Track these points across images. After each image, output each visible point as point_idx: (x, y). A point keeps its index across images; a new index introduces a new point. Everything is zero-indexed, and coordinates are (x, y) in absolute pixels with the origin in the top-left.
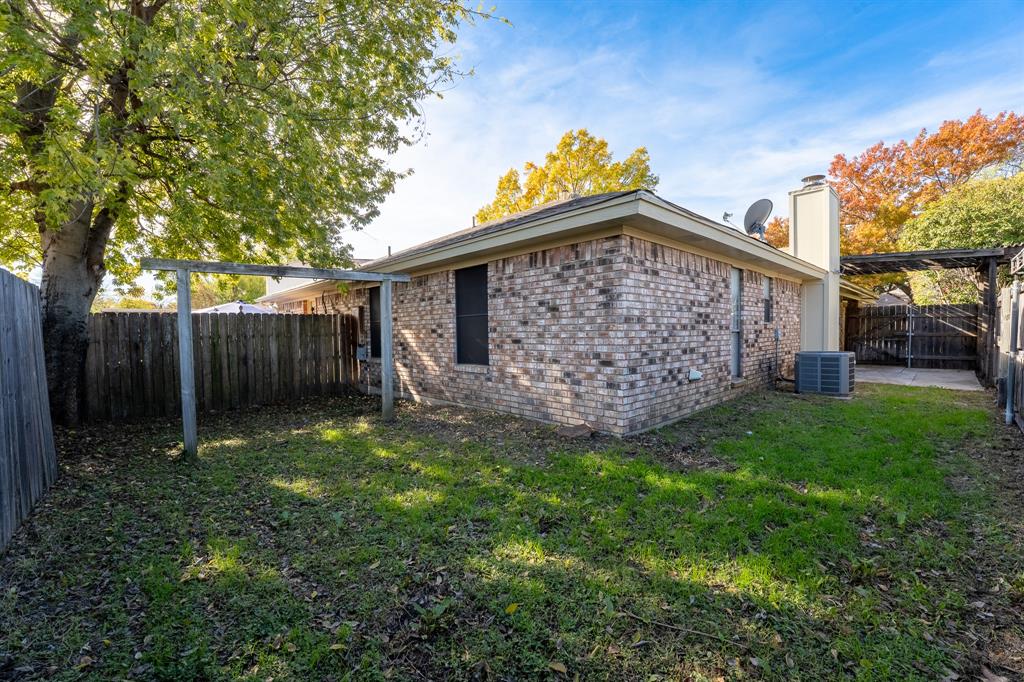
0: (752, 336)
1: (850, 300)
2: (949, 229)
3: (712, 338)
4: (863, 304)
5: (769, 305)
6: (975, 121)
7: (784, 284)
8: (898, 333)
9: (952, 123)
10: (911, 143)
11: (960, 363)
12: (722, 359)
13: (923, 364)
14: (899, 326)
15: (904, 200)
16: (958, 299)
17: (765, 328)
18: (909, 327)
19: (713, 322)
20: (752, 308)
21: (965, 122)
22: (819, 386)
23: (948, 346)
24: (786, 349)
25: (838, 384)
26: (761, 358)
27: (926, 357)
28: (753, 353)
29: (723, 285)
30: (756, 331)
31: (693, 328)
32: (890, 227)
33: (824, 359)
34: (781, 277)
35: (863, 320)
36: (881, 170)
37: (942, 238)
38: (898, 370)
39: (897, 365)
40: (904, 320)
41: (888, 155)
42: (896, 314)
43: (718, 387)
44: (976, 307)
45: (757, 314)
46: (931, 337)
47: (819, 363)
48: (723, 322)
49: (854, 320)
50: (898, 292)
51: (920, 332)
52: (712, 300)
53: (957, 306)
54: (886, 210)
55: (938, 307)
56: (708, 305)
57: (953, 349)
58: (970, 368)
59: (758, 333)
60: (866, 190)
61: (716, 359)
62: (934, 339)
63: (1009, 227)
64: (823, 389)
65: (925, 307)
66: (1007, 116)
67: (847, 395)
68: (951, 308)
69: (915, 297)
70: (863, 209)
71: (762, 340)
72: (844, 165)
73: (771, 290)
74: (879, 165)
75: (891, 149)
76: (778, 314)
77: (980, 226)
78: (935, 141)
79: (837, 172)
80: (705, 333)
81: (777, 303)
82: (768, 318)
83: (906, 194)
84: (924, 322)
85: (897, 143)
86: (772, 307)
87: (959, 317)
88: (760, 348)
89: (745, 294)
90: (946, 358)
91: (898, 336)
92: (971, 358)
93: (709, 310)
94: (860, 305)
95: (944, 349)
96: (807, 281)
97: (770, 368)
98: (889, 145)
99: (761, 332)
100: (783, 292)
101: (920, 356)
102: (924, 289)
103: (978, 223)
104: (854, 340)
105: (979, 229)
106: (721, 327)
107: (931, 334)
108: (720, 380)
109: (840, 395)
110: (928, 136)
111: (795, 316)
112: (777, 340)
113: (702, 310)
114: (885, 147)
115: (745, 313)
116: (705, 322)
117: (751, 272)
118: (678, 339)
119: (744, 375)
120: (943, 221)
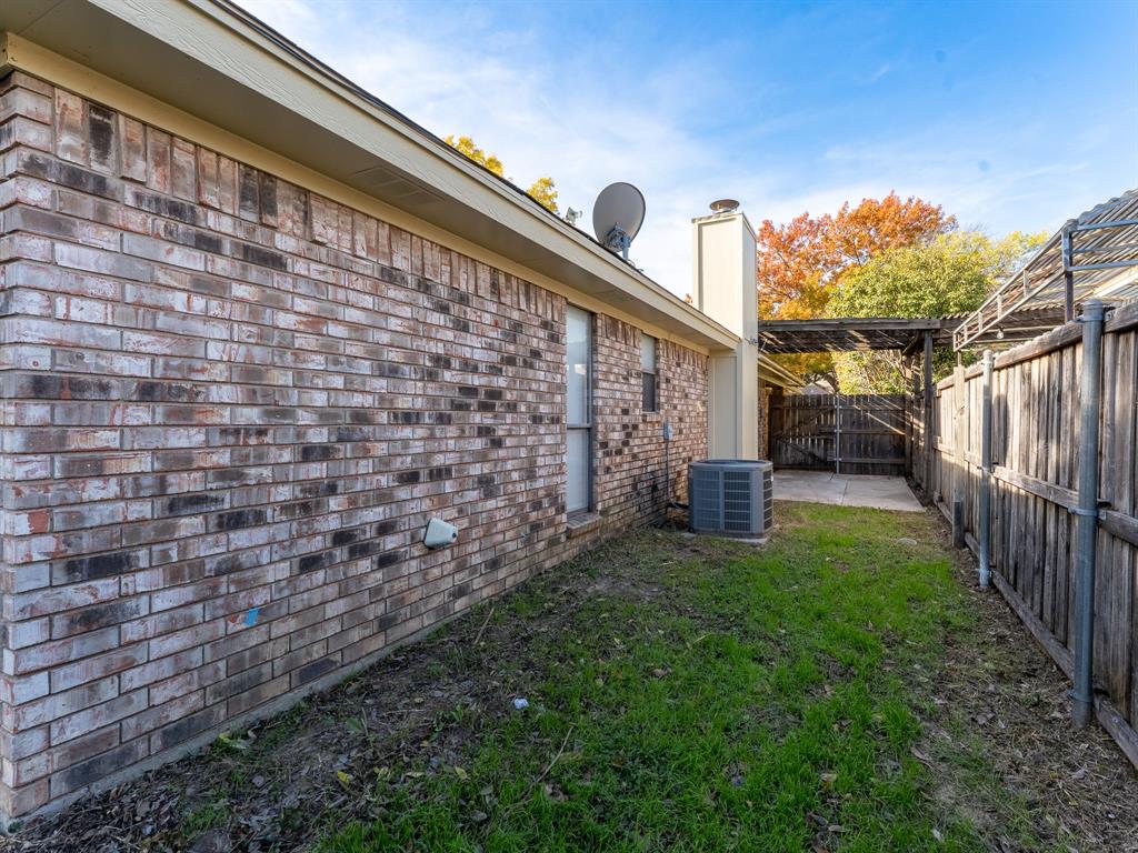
0: (617, 436)
1: (774, 386)
2: (876, 299)
3: (509, 442)
4: (789, 392)
5: (652, 382)
6: (890, 202)
7: (680, 354)
8: (826, 429)
9: (871, 201)
10: (834, 217)
11: (889, 467)
12: (540, 483)
13: (852, 469)
14: (826, 420)
15: (828, 280)
16: (884, 387)
17: (644, 421)
18: (837, 420)
19: (512, 407)
20: (617, 386)
21: (881, 202)
22: (722, 520)
23: (876, 445)
24: (684, 455)
25: (747, 517)
26: (636, 472)
27: (855, 460)
28: (620, 465)
29: (542, 334)
30: (625, 427)
31: (443, 419)
32: (815, 307)
33: (728, 475)
34: (673, 338)
35: (788, 411)
36: (807, 244)
37: (867, 309)
38: (826, 477)
39: (826, 470)
40: (832, 412)
41: (814, 228)
42: (822, 405)
43: (529, 542)
44: (903, 397)
45: (628, 396)
46: (859, 434)
47: (721, 480)
48: (543, 409)
49: (778, 412)
50: (823, 383)
51: (848, 428)
52: (511, 361)
53: (885, 397)
54: (811, 289)
55: (865, 397)
56: (495, 370)
57: (882, 452)
58: (898, 475)
59: (629, 430)
60: (792, 264)
61: (521, 487)
62: (863, 436)
63: (934, 301)
64: (728, 526)
65: (852, 396)
66: (915, 202)
67: (760, 535)
68: (878, 400)
69: (841, 386)
70: (789, 285)
71: (637, 442)
72: (772, 233)
73: (656, 358)
74: (804, 238)
75: (816, 222)
76: (669, 398)
77: (906, 298)
78: (856, 217)
79: (765, 241)
80: (484, 431)
81: (668, 381)
82: (652, 403)
83: (830, 274)
84: (851, 416)
85: (821, 216)
86: (658, 387)
87: (887, 410)
88: (635, 457)
89: (600, 358)
90: (875, 461)
91: (825, 433)
92: (900, 461)
93: (501, 382)
94: (785, 394)
95: (873, 450)
96: (716, 351)
97: (654, 488)
98: (814, 216)
99: (635, 427)
100: (678, 365)
101: (848, 459)
102: (851, 373)
103: (904, 294)
104: (778, 437)
105: (905, 302)
106: (537, 419)
107: (858, 431)
108: (536, 527)
109: (752, 536)
110: (849, 211)
111: (698, 404)
112: (667, 440)
113: (475, 380)
114: (810, 218)
115: (599, 393)
116: (485, 407)
117: (615, 321)
118: (381, 449)
119: (600, 507)
120: (869, 290)
